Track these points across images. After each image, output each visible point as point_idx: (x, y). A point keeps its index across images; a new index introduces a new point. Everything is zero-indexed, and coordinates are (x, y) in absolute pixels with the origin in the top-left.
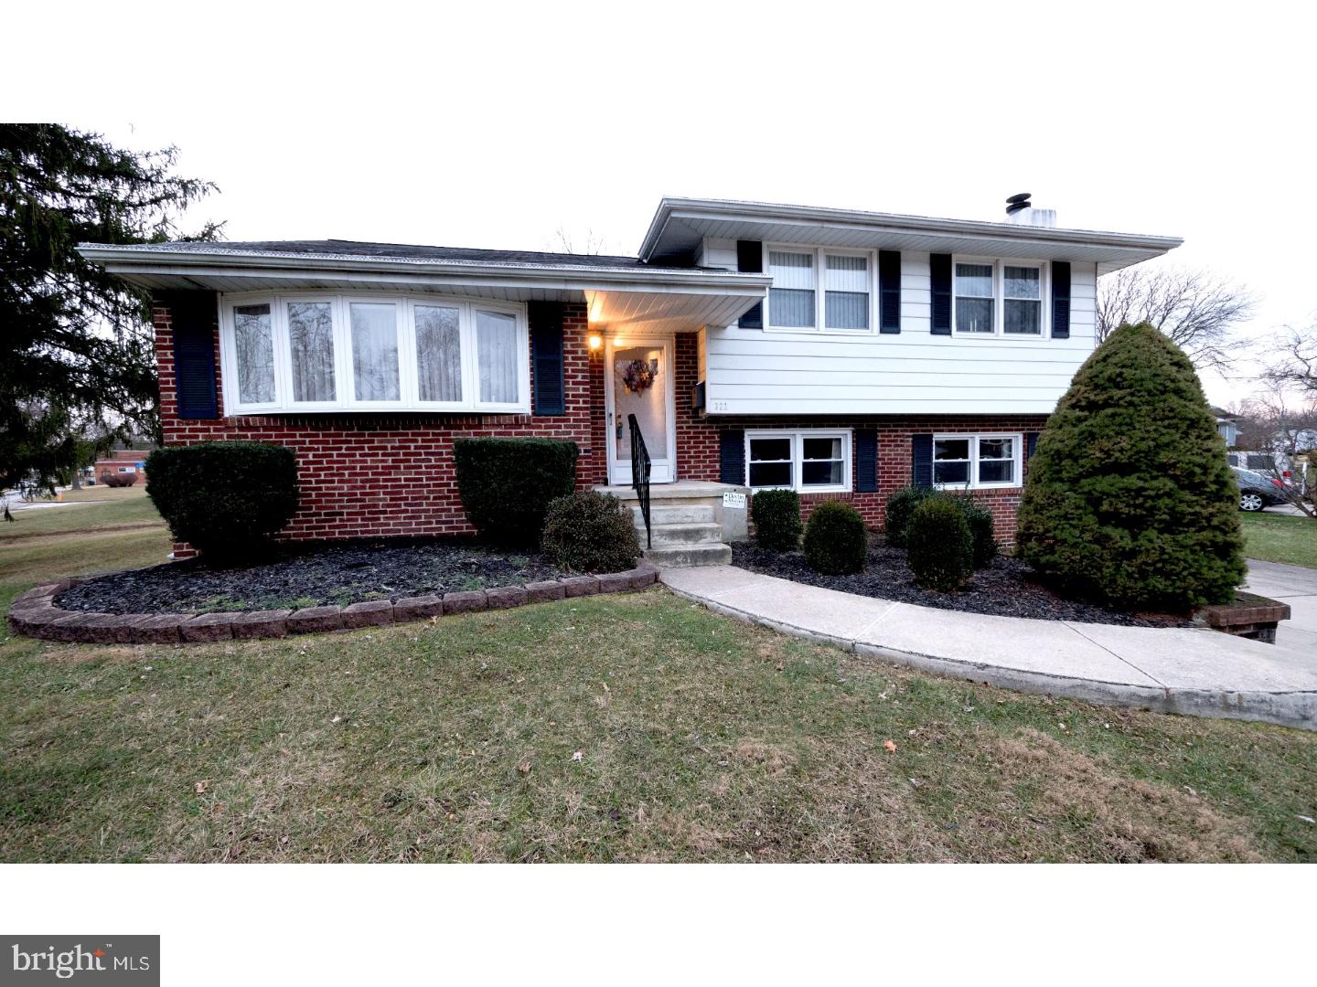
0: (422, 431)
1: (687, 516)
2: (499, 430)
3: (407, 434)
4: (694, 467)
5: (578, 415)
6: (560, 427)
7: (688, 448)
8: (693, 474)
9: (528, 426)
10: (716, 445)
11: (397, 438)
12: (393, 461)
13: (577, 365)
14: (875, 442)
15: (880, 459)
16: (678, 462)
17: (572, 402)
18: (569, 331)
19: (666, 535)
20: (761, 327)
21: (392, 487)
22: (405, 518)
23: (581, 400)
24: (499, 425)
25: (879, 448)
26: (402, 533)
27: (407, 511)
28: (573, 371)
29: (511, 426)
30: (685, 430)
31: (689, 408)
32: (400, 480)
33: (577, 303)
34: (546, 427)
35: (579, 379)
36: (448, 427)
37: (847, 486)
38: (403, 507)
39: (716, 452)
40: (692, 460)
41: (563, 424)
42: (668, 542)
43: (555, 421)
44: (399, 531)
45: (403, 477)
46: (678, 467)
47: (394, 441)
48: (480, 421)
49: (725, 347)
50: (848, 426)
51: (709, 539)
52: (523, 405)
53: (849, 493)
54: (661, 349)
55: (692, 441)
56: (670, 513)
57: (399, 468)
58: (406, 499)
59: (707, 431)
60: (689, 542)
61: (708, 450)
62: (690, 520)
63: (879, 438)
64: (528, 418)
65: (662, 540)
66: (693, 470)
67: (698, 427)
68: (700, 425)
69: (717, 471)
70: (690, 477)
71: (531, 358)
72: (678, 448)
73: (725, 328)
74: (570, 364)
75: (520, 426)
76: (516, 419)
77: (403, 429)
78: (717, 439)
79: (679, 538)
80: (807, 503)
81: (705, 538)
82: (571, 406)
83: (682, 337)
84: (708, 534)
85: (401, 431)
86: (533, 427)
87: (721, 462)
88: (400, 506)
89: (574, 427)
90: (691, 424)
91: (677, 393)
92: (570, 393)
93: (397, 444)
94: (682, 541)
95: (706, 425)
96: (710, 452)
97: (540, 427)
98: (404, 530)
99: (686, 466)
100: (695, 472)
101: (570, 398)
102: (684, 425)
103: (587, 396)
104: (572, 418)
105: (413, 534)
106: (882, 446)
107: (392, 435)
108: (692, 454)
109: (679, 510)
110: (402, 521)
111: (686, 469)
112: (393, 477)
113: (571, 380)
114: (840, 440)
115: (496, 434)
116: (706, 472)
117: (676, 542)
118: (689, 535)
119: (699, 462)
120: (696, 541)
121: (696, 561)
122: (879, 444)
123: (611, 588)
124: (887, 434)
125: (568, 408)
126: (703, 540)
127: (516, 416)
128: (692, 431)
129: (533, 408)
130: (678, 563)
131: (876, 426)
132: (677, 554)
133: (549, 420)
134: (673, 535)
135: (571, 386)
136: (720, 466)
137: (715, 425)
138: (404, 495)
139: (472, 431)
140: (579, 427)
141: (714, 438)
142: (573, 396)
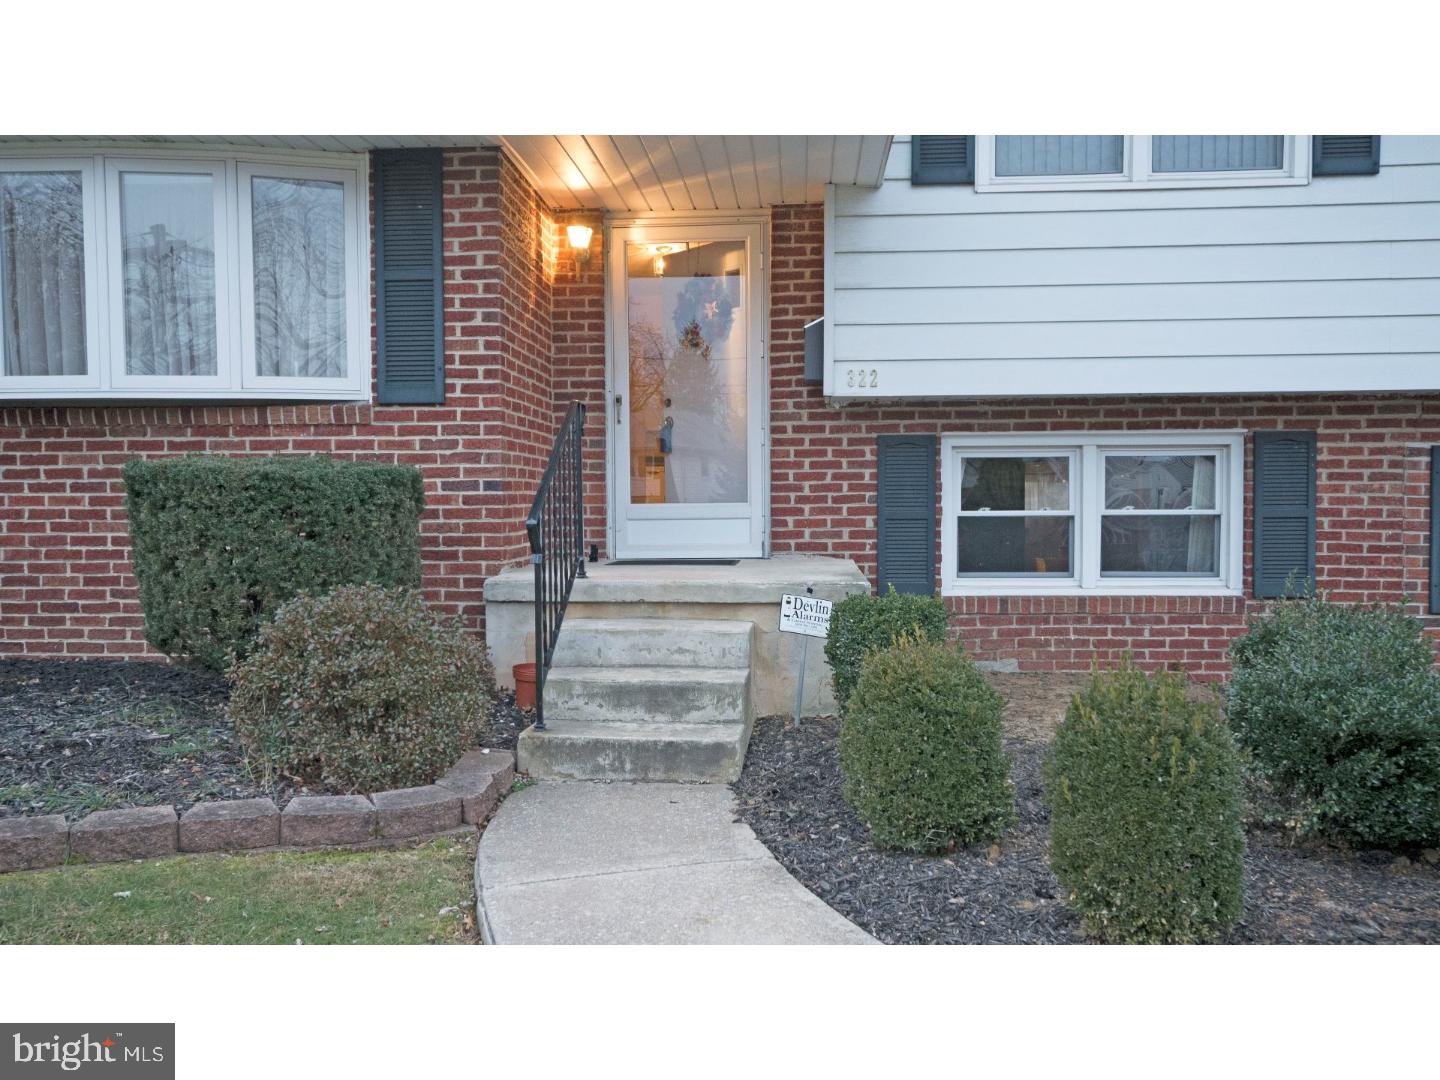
0: (148, 438)
1: (681, 651)
2: (302, 437)
3: (118, 446)
4: (810, 524)
5: (473, 402)
6: (433, 431)
7: (797, 477)
8: (807, 539)
9: (364, 427)
10: (867, 472)
11: (101, 453)
12: (92, 501)
13: (474, 289)
14: (1310, 464)
15: (1325, 512)
16: (774, 512)
17: (460, 374)
18: (456, 213)
19: (602, 697)
20: (969, 181)
21: (91, 555)
22: (112, 622)
23: (481, 369)
24: (303, 427)
25: (1323, 481)
26: (106, 654)
27: (114, 607)
28: (464, 303)
29: (328, 429)
30: (790, 435)
31: (799, 383)
32: (102, 541)
33: (473, 149)
34: (403, 431)
35: (478, 322)
36: (200, 430)
37: (1228, 582)
38: (109, 599)
39: (867, 487)
40: (807, 508)
41: (439, 424)
42: (606, 712)
43: (422, 417)
44: (101, 648)
45: (109, 535)
46: (775, 523)
47: (94, 459)
48: (263, 417)
49: (875, 233)
50: (1232, 424)
51: (710, 712)
52: (355, 382)
53: (1228, 600)
54: (739, 245)
55: (807, 461)
56: (639, 640)
57: (101, 515)
58: (115, 581)
59: (845, 437)
60: (660, 717)
61: (845, 484)
62: (687, 659)
63: (1324, 457)
64: (365, 409)
65: (593, 708)
66: (807, 532)
67: (821, 429)
68: (828, 424)
69: (868, 535)
70: (800, 547)
71: (374, 276)
72: (774, 477)
73: (875, 188)
74: (458, 289)
75: (347, 428)
76: (338, 413)
77: (113, 433)
78: (869, 457)
79: (632, 705)
80: (1107, 620)
81: (698, 709)
82: (459, 382)
83: (787, 215)
84: (706, 700)
85: (111, 439)
86: (377, 431)
87: (877, 511)
88: (101, 596)
89: (464, 430)
90: (805, 422)
91: (774, 348)
92: (457, 354)
93: (101, 467)
94: (640, 713)
95: (843, 422)
96: (851, 488)
97: (389, 431)
98: (111, 648)
99: (790, 520)
100: (813, 535)
101: (457, 366)
102: (789, 425)
103: (494, 359)
104: (459, 410)
105: (126, 656)
106: (1330, 477)
107: (92, 446)
108: (807, 492)
109: (660, 633)
110: (107, 627)
111: (791, 527)
112: (91, 534)
113: (458, 325)
114: (1211, 459)
115: (298, 445)
116: (839, 535)
117: (626, 714)
118: (657, 699)
119: (823, 511)
120: (677, 717)
121: (646, 769)
122: (1324, 472)
123: (309, 834)
124: (1347, 444)
125: (452, 388)
126: (695, 715)
127: (337, 404)
128: (807, 437)
129: (375, 387)
130: (599, 769)
131: (1316, 423)
132: (598, 747)
133: (408, 416)
134: (620, 695)
135: (458, 336)
136: (876, 523)
137: (864, 424)
138: (112, 574)
139: (247, 439)
140: (475, 430)
141: (862, 454)
142: (464, 360)
